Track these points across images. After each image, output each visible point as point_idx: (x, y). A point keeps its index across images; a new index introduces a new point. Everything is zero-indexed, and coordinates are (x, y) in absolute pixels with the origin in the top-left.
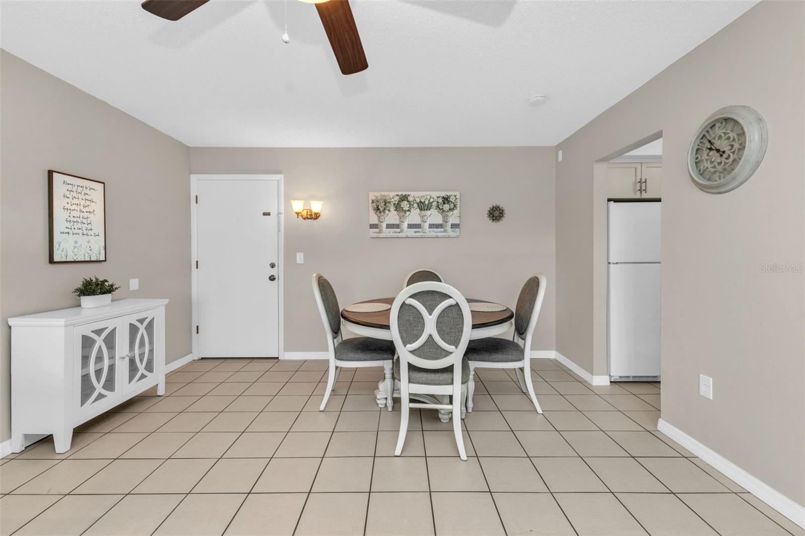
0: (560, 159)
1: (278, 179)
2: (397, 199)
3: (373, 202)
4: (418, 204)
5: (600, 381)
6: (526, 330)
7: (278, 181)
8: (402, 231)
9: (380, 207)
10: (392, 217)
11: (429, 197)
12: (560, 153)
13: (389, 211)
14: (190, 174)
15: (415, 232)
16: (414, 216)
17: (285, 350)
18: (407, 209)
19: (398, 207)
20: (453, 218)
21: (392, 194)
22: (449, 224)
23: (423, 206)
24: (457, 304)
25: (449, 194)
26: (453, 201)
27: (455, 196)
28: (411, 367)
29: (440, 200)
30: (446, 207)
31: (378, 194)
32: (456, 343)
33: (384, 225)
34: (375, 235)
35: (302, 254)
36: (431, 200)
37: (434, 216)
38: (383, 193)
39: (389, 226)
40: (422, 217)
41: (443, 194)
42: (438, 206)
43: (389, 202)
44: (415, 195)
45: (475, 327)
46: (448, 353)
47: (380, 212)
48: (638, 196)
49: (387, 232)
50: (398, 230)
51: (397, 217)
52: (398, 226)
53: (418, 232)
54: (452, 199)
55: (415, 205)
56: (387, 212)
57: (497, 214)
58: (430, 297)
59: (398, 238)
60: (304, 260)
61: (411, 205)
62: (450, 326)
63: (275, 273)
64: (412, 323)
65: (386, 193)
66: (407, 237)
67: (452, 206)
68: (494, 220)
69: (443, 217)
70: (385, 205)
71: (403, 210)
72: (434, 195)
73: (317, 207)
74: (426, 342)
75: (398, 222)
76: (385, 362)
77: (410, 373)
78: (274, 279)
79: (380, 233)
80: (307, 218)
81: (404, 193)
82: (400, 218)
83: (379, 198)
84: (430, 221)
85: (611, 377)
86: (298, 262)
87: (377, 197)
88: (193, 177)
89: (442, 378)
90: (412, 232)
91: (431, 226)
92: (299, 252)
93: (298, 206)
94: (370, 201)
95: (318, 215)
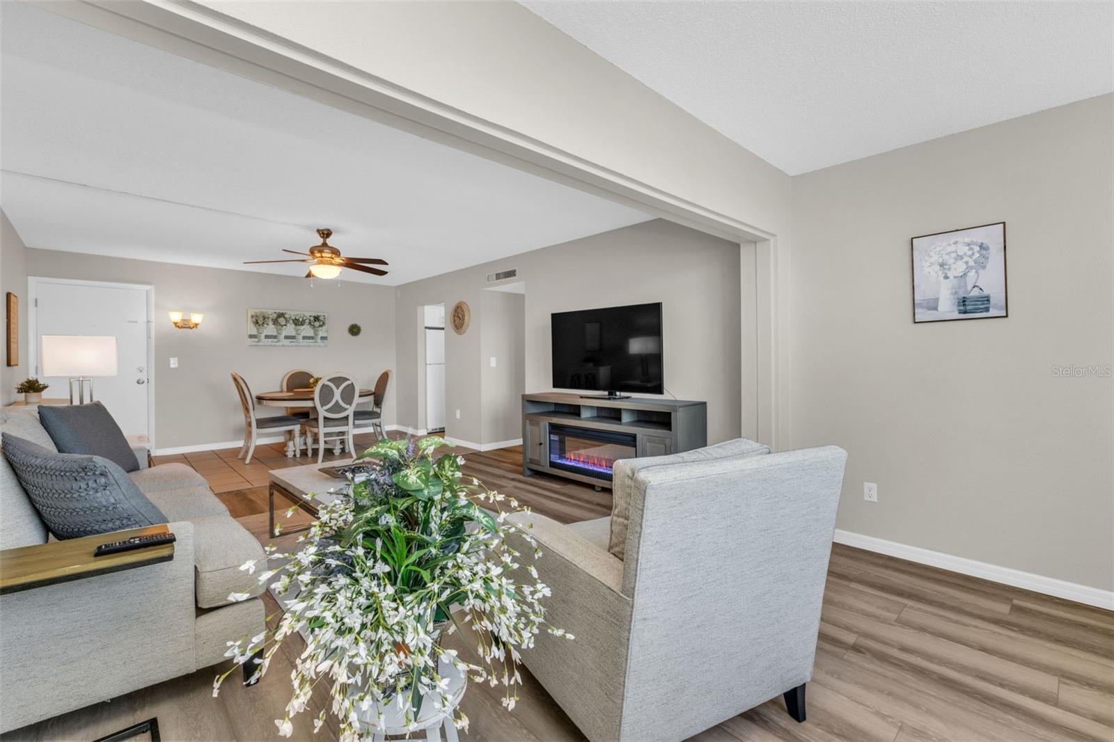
1: (147, 289)
2: (275, 316)
3: (252, 317)
4: (293, 320)
5: (421, 433)
6: (381, 401)
7: (147, 291)
8: (278, 341)
9: (259, 321)
10: (270, 329)
11: (302, 316)
12: (399, 292)
13: (268, 324)
14: (28, 275)
15: (291, 342)
16: (290, 329)
18: (284, 323)
19: (275, 322)
20: (322, 333)
21: (270, 312)
22: (319, 337)
23: (298, 322)
24: (352, 383)
25: (319, 314)
27: (324, 316)
28: (325, 419)
29: (312, 319)
30: (317, 324)
31: (258, 311)
32: (350, 403)
33: (263, 336)
34: (254, 344)
35: (176, 359)
36: (305, 318)
37: (307, 330)
38: (262, 310)
39: (267, 337)
40: (297, 331)
41: (315, 314)
42: (310, 323)
43: (268, 318)
44: (291, 314)
45: (360, 396)
46: (346, 409)
47: (259, 325)
48: (437, 326)
49: (265, 341)
50: (276, 340)
51: (275, 330)
52: (275, 337)
53: (293, 342)
54: (321, 318)
55: (291, 321)
56: (265, 325)
57: (355, 330)
58: (338, 381)
59: (275, 346)
60: (179, 365)
61: (287, 321)
62: (348, 394)
63: (143, 377)
64: (327, 394)
65: (265, 311)
66: (283, 346)
67: (321, 323)
68: (353, 335)
69: (315, 331)
70: (264, 319)
71: (280, 325)
72: (307, 314)
73: (196, 318)
74: (334, 405)
75: (275, 334)
76: (296, 426)
77: (324, 422)
78: (143, 382)
79: (258, 342)
80: (184, 328)
81: (281, 312)
82: (278, 331)
83: (258, 314)
84: (303, 334)
85: (427, 429)
86: (172, 366)
87: (256, 313)
88: (31, 280)
89: (342, 422)
90: (287, 342)
91: (304, 338)
92: (173, 357)
93: (176, 317)
94: (249, 316)
95: (196, 325)
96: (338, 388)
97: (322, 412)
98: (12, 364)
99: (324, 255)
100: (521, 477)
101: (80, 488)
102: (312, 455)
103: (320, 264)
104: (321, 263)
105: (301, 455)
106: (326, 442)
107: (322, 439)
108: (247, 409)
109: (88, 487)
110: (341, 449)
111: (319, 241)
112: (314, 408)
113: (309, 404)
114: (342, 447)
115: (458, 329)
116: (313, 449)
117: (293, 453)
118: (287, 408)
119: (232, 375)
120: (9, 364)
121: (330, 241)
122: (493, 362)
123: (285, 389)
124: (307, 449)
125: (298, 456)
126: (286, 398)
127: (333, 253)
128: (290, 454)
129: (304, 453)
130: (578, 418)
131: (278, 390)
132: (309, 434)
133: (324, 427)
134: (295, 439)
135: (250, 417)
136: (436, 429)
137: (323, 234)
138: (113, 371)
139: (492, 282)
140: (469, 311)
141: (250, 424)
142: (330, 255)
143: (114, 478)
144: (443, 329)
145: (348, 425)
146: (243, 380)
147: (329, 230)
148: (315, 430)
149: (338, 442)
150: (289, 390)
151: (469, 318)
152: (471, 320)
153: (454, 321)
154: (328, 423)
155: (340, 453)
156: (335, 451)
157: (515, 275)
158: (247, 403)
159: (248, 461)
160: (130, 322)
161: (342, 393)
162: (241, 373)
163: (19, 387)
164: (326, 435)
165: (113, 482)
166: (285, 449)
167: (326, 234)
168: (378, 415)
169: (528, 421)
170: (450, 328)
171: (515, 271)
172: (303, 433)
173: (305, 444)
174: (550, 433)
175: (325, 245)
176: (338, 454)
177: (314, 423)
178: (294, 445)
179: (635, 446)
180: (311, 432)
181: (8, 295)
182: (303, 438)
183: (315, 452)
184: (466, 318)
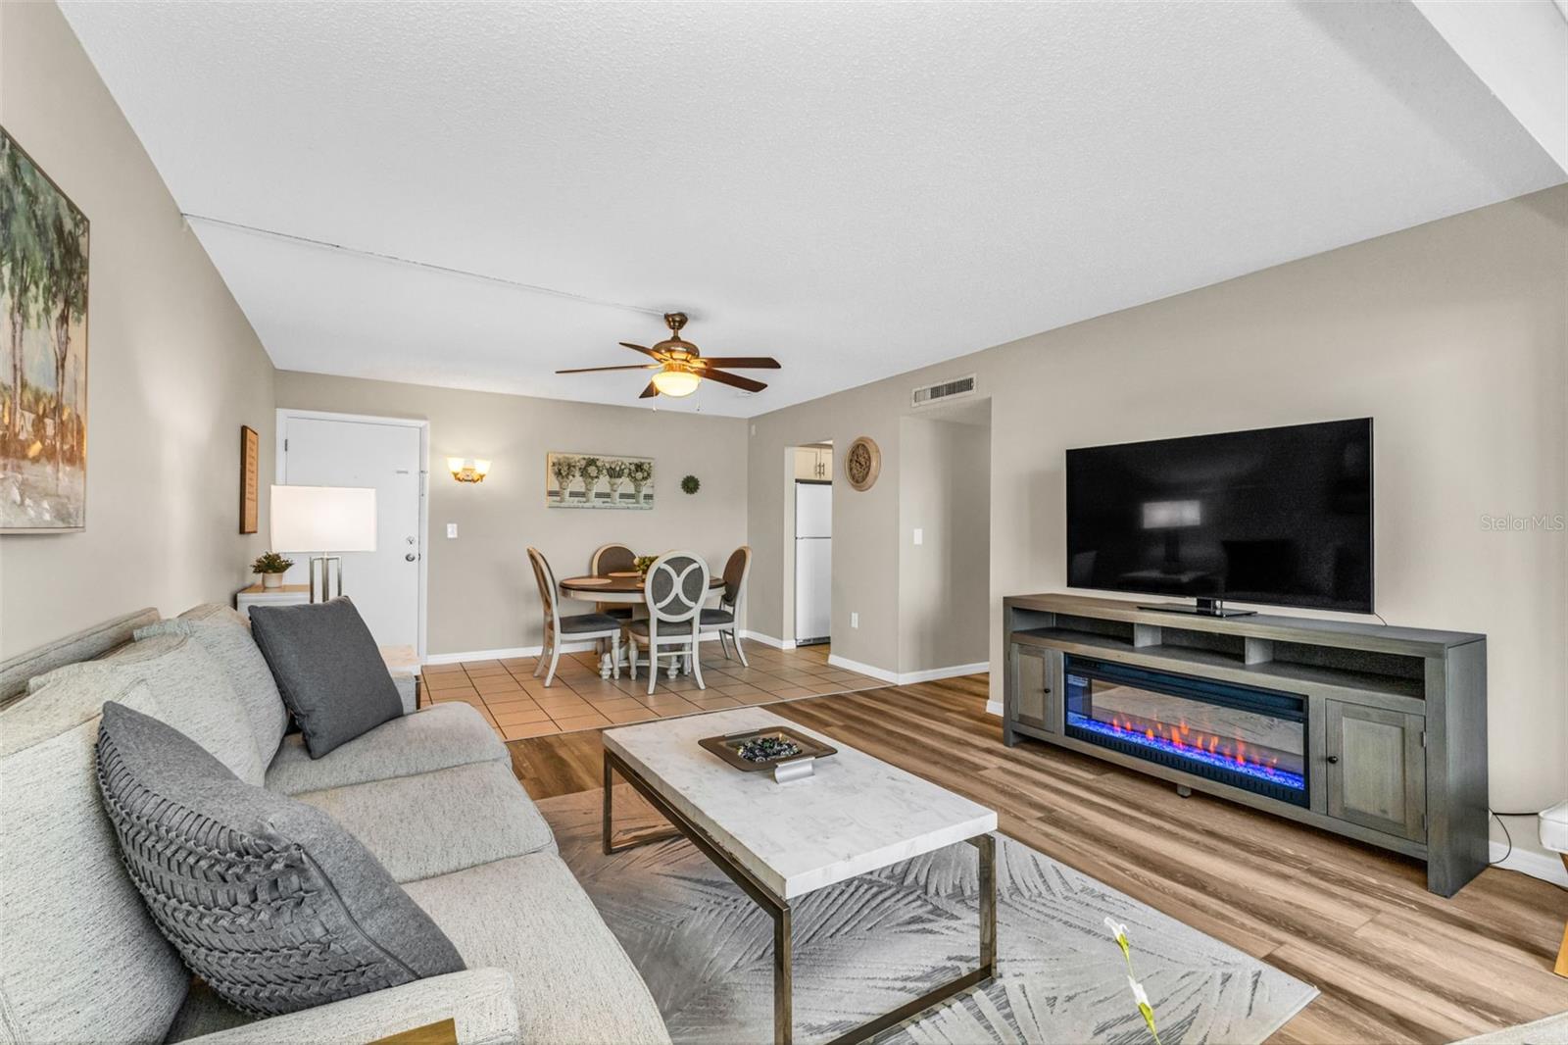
0: (753, 432)
1: (421, 426)
2: (583, 463)
3: (554, 464)
4: (607, 470)
5: (788, 645)
6: (736, 595)
7: (421, 429)
8: (587, 501)
9: (563, 470)
10: (577, 483)
11: (620, 463)
12: (753, 427)
13: (574, 476)
14: (276, 407)
15: (604, 502)
16: (602, 484)
17: (429, 653)
18: (595, 475)
19: (584, 472)
20: (646, 489)
21: (577, 457)
22: (642, 495)
23: (614, 473)
24: (700, 567)
25: (643, 461)
26: (647, 469)
27: (649, 464)
28: (659, 621)
29: (633, 467)
30: (639, 475)
31: (562, 456)
32: (695, 599)
33: (567, 493)
34: (556, 504)
35: (455, 525)
36: (623, 467)
37: (625, 485)
38: (567, 455)
39: (572, 494)
40: (612, 485)
41: (636, 461)
42: (630, 474)
43: (574, 467)
44: (605, 460)
46: (690, 608)
47: (563, 477)
48: (818, 478)
49: (569, 501)
50: (584, 499)
51: (583, 484)
52: (583, 495)
53: (607, 502)
54: (646, 467)
55: (605, 472)
56: (571, 477)
57: (690, 485)
58: (679, 563)
59: (583, 508)
60: (458, 534)
61: (599, 471)
62: (693, 586)
63: (413, 550)
64: (663, 584)
65: (571, 456)
66: (594, 507)
67: (646, 474)
68: (687, 492)
69: (636, 487)
70: (569, 469)
71: (590, 477)
72: (627, 461)
73: (482, 467)
74: (673, 601)
75: (583, 490)
76: (614, 631)
77: (658, 627)
78: (413, 559)
79: (561, 502)
80: (466, 481)
81: (591, 457)
82: (587, 486)
83: (562, 461)
84: (621, 490)
85: (796, 640)
86: (450, 536)
87: (559, 459)
88: (281, 413)
89: (683, 629)
90: (598, 502)
91: (622, 496)
92: (451, 522)
93: (456, 465)
94: (550, 464)
95: (482, 477)
96: (678, 576)
97: (655, 613)
98: (247, 530)
99: (675, 356)
100: (1000, 747)
101: (235, 903)
102: (637, 677)
103: (668, 371)
104: (670, 368)
105: (620, 676)
106: (659, 659)
107: (654, 654)
108: (548, 604)
109: (255, 900)
110: (678, 669)
112: (644, 606)
113: (636, 598)
114: (679, 666)
115: (857, 482)
116: (637, 667)
117: (609, 673)
118: (598, 603)
119: (528, 550)
120: (242, 531)
121: (683, 334)
122: (918, 537)
123: (595, 573)
124: (629, 667)
125: (617, 677)
126: (597, 588)
127: (688, 352)
128: (606, 674)
129: (625, 673)
130: (1128, 647)
131: (586, 574)
132: (633, 645)
133: (658, 635)
134: (613, 651)
135: (552, 615)
136: (809, 640)
137: (674, 321)
138: (370, 545)
139: (922, 403)
140: (878, 451)
141: (551, 626)
142: (684, 356)
143: (322, 872)
144: (829, 483)
145: (691, 633)
146: (543, 557)
147: (681, 315)
148: (645, 640)
149: (674, 659)
150: (602, 574)
151: (879, 463)
152: (882, 468)
153: (851, 469)
154: (663, 630)
155: (677, 676)
156: (669, 673)
157: (971, 388)
158: (548, 592)
159: (548, 683)
160: (399, 472)
161: (684, 583)
162: (540, 548)
163: (255, 563)
164: (661, 648)
165: (321, 883)
166: (599, 666)
167: (677, 321)
168: (729, 618)
169: (1016, 647)
170: (844, 483)
171: (971, 380)
172: (624, 642)
173: (627, 658)
174: (1067, 672)
175: (676, 339)
176: (674, 677)
177: (642, 628)
178: (612, 661)
179: (1306, 721)
180: (636, 641)
181: (244, 429)
182: (623, 649)
183: (643, 673)
184: (874, 464)
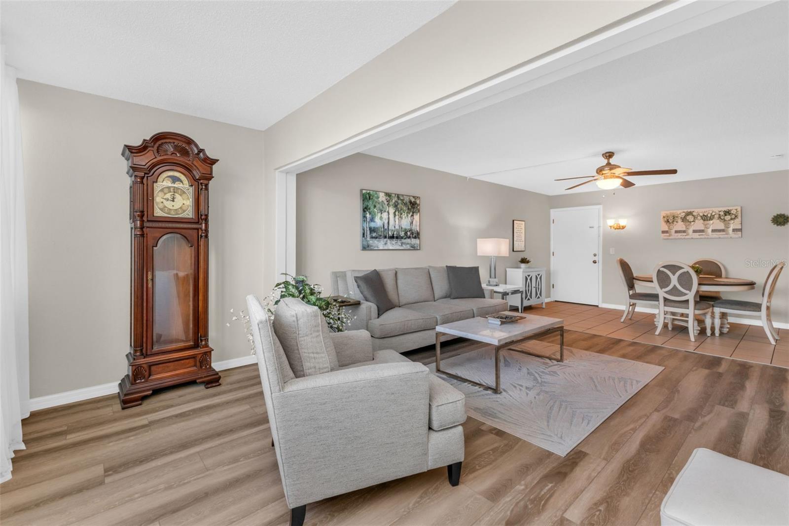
1: (599, 208)
2: (683, 214)
3: (664, 217)
4: (701, 217)
8: (688, 235)
9: (670, 220)
10: (680, 226)
11: (711, 212)
13: (677, 222)
14: (550, 209)
15: (699, 235)
16: (699, 224)
17: (602, 302)
18: (692, 220)
19: (684, 219)
20: (735, 225)
21: (679, 212)
22: (730, 229)
23: (706, 218)
25: (730, 208)
26: (734, 213)
27: (736, 210)
28: (666, 300)
29: (722, 213)
30: (728, 217)
31: (669, 212)
32: (690, 289)
33: (673, 231)
34: (666, 238)
35: (614, 248)
36: (714, 214)
37: (716, 224)
38: (672, 212)
39: (676, 232)
40: (706, 225)
41: (726, 209)
42: (720, 217)
43: (677, 217)
44: (699, 211)
46: (686, 294)
47: (670, 223)
49: (676, 236)
50: (685, 234)
51: (684, 226)
52: (684, 232)
53: (702, 235)
55: (699, 218)
56: (675, 223)
57: (781, 220)
58: (672, 268)
59: (685, 239)
60: (615, 252)
61: (695, 218)
62: (685, 282)
63: (596, 259)
64: (664, 279)
65: (674, 211)
67: (733, 216)
68: (778, 225)
69: (725, 225)
70: (674, 218)
71: (688, 221)
72: (716, 210)
73: (623, 222)
74: (673, 289)
75: (684, 229)
78: (596, 263)
79: (670, 236)
80: (616, 229)
81: (689, 211)
82: (687, 227)
83: (669, 215)
84: (713, 227)
86: (611, 253)
87: (667, 214)
88: (552, 211)
89: (683, 305)
90: (696, 235)
91: (714, 231)
92: (612, 247)
93: (611, 222)
94: (661, 217)
95: (624, 227)
96: (673, 274)
97: (663, 293)
111: (604, 162)
120: (513, 251)
121: (613, 161)
133: (665, 305)
137: (607, 156)
142: (611, 171)
145: (688, 308)
147: (611, 152)
154: (668, 303)
161: (678, 279)
167: (609, 155)
175: (609, 164)
